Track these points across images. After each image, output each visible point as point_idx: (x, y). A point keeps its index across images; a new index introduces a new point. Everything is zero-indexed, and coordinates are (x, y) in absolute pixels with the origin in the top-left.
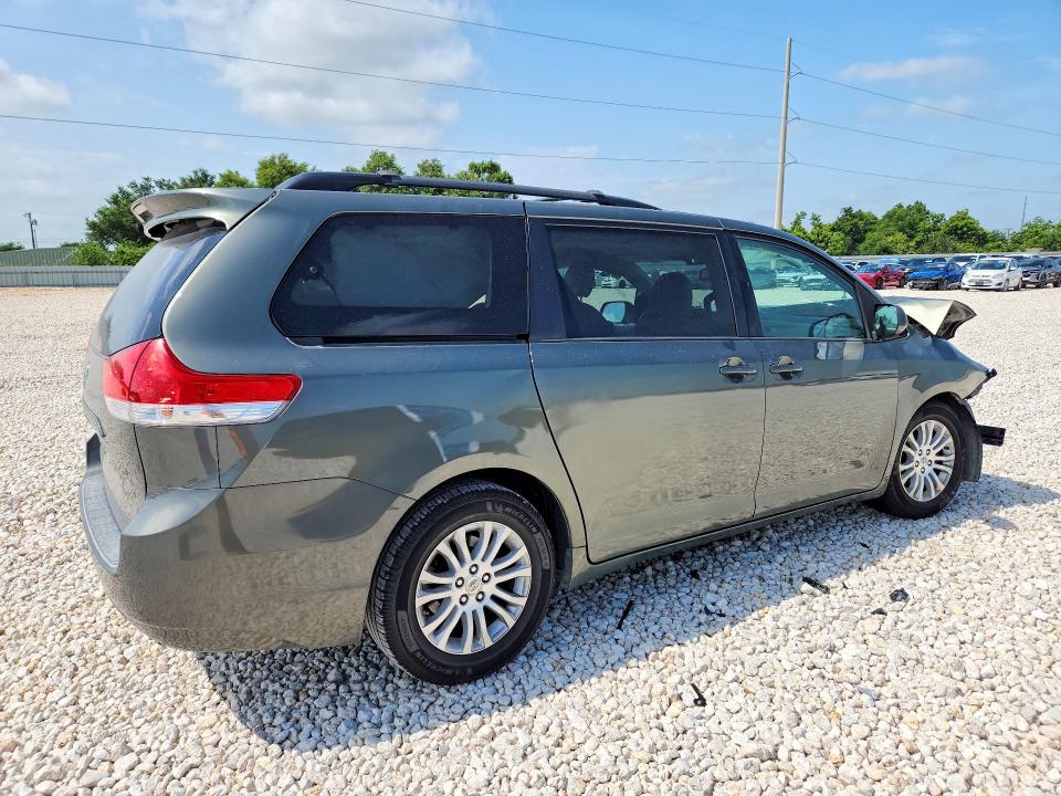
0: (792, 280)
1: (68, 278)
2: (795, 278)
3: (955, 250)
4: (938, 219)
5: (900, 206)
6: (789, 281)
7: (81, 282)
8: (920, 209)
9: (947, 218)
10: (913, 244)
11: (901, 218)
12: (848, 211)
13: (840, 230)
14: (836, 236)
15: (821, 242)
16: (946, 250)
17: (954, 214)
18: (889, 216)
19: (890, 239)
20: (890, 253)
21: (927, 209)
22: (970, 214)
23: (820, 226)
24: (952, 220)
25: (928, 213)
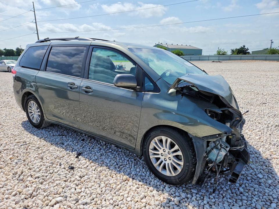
1: (264, 58)
7: (267, 59)
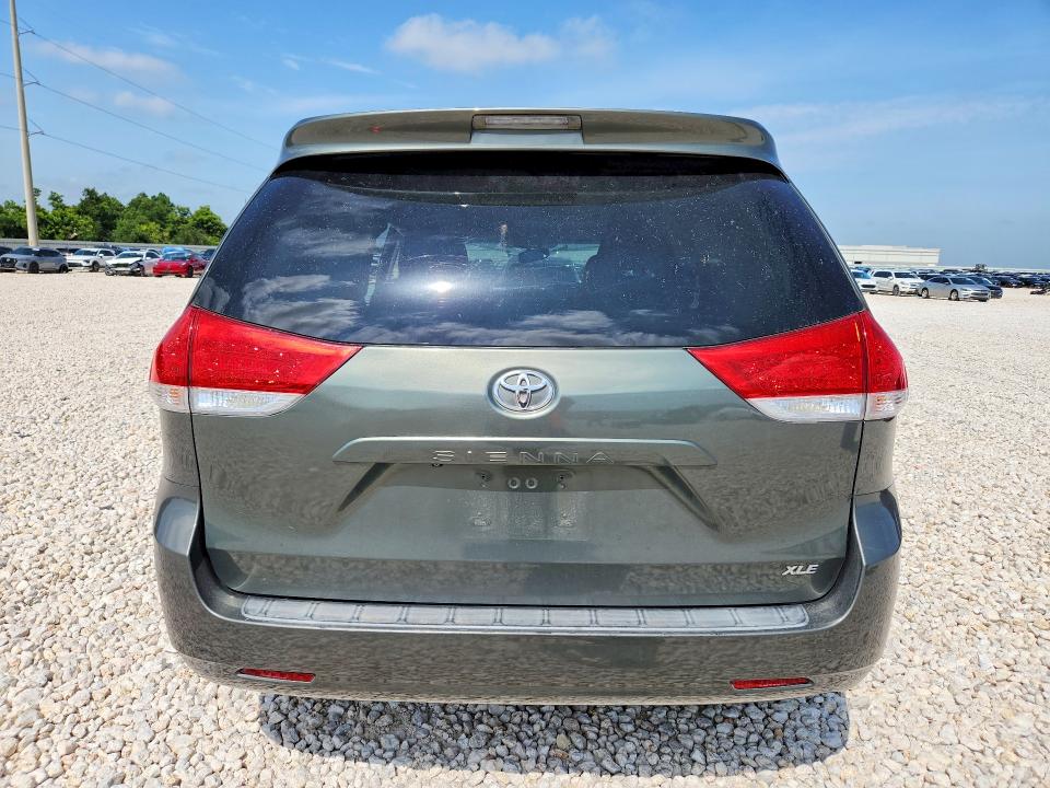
0: (85, 264)
2: (88, 262)
3: (206, 243)
4: (185, 212)
5: (144, 195)
6: (81, 265)
8: (163, 199)
9: (193, 212)
10: (166, 234)
11: (147, 207)
12: (91, 193)
13: (87, 213)
14: (82, 221)
15: (66, 225)
16: (197, 242)
17: (198, 209)
18: (135, 204)
19: (144, 227)
20: (146, 242)
21: (171, 201)
22: (211, 210)
23: (64, 207)
24: (198, 214)
25: (172, 205)
